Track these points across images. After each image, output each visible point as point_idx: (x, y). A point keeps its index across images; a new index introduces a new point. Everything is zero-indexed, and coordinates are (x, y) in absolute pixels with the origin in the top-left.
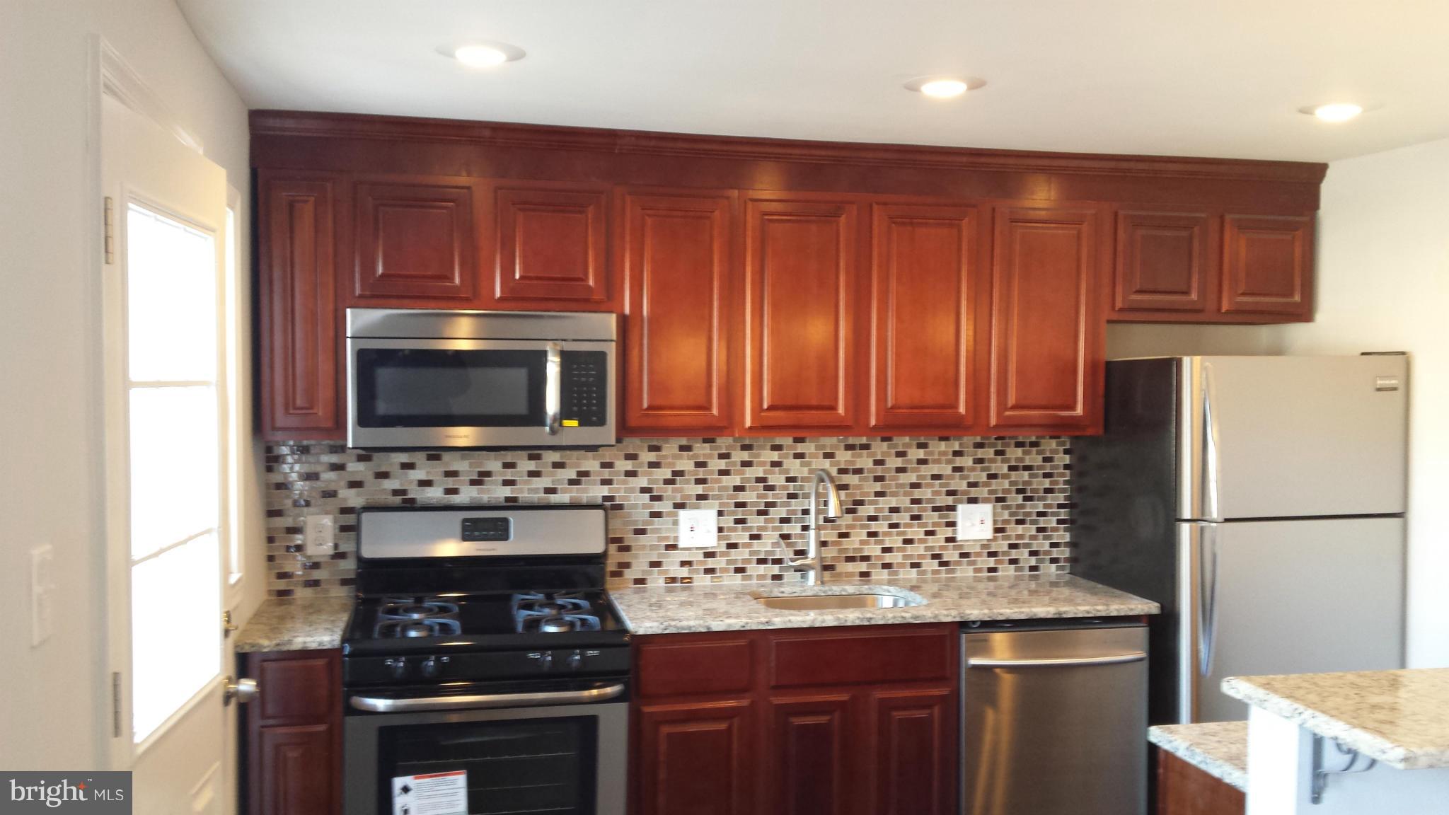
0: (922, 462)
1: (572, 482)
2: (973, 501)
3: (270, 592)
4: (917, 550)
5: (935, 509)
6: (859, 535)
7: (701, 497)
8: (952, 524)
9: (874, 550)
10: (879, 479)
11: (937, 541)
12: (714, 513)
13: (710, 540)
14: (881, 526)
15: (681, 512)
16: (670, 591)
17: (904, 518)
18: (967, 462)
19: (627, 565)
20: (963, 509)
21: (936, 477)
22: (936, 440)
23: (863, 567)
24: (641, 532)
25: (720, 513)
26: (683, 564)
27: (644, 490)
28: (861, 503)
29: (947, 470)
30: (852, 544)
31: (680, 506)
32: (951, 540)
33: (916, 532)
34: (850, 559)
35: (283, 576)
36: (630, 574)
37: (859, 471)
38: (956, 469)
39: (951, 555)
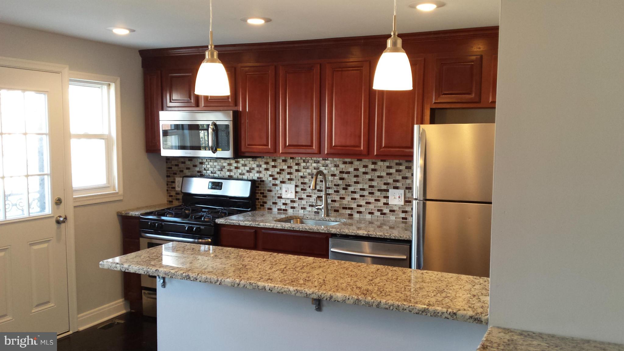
0: (374, 170)
1: (248, 172)
2: (396, 188)
3: (168, 201)
4: (371, 207)
5: (379, 190)
6: (348, 199)
7: (289, 179)
8: (387, 197)
9: (354, 205)
10: (356, 176)
11: (380, 204)
12: (293, 186)
13: (292, 196)
14: (357, 196)
15: (283, 185)
16: (278, 213)
17: (366, 193)
18: (393, 171)
19: (266, 203)
20: (392, 191)
21: (379, 177)
22: (379, 161)
23: (349, 212)
24: (270, 191)
25: (296, 186)
26: (284, 204)
27: (271, 176)
28: (349, 186)
29: (384, 174)
30: (345, 202)
31: (283, 182)
32: (386, 204)
33: (372, 200)
34: (344, 208)
35: (171, 196)
36: (267, 206)
37: (348, 173)
38: (388, 174)
39: (386, 211)
